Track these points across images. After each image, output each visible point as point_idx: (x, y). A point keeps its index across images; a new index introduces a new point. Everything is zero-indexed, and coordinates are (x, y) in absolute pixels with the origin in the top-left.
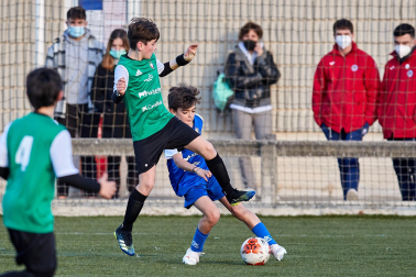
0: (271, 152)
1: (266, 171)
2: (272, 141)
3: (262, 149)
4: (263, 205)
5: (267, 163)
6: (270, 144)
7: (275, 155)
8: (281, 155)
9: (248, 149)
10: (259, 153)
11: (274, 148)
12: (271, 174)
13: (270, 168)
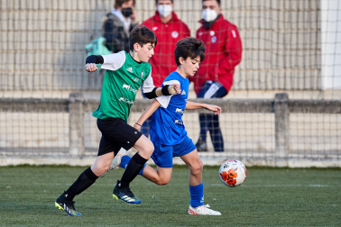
0: (78, 109)
1: (74, 126)
2: (78, 98)
3: (70, 106)
4: (71, 156)
5: (74, 118)
6: (77, 101)
7: (81, 111)
8: (87, 111)
9: (57, 106)
10: (67, 110)
11: (81, 105)
12: (78, 128)
13: (77, 123)
